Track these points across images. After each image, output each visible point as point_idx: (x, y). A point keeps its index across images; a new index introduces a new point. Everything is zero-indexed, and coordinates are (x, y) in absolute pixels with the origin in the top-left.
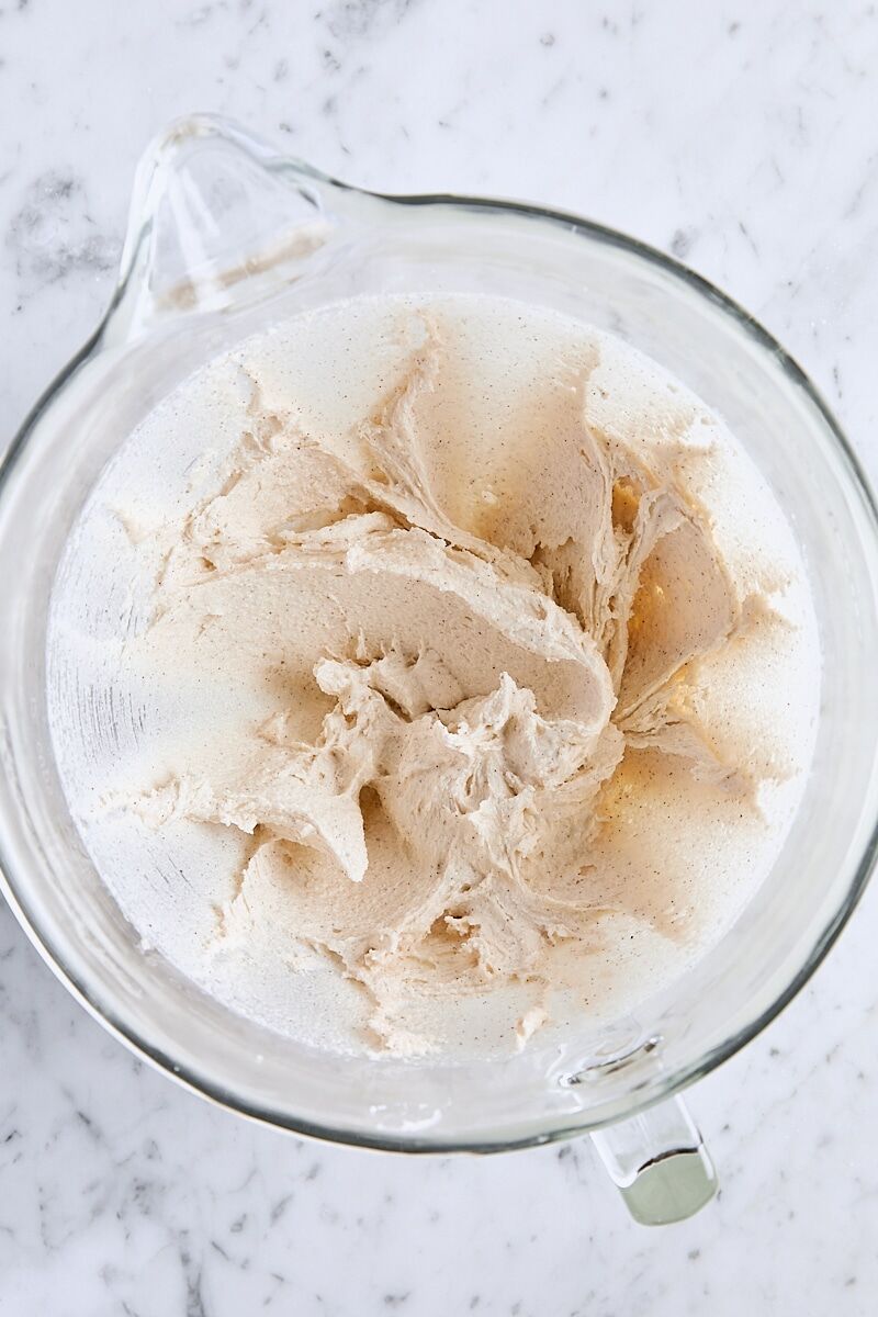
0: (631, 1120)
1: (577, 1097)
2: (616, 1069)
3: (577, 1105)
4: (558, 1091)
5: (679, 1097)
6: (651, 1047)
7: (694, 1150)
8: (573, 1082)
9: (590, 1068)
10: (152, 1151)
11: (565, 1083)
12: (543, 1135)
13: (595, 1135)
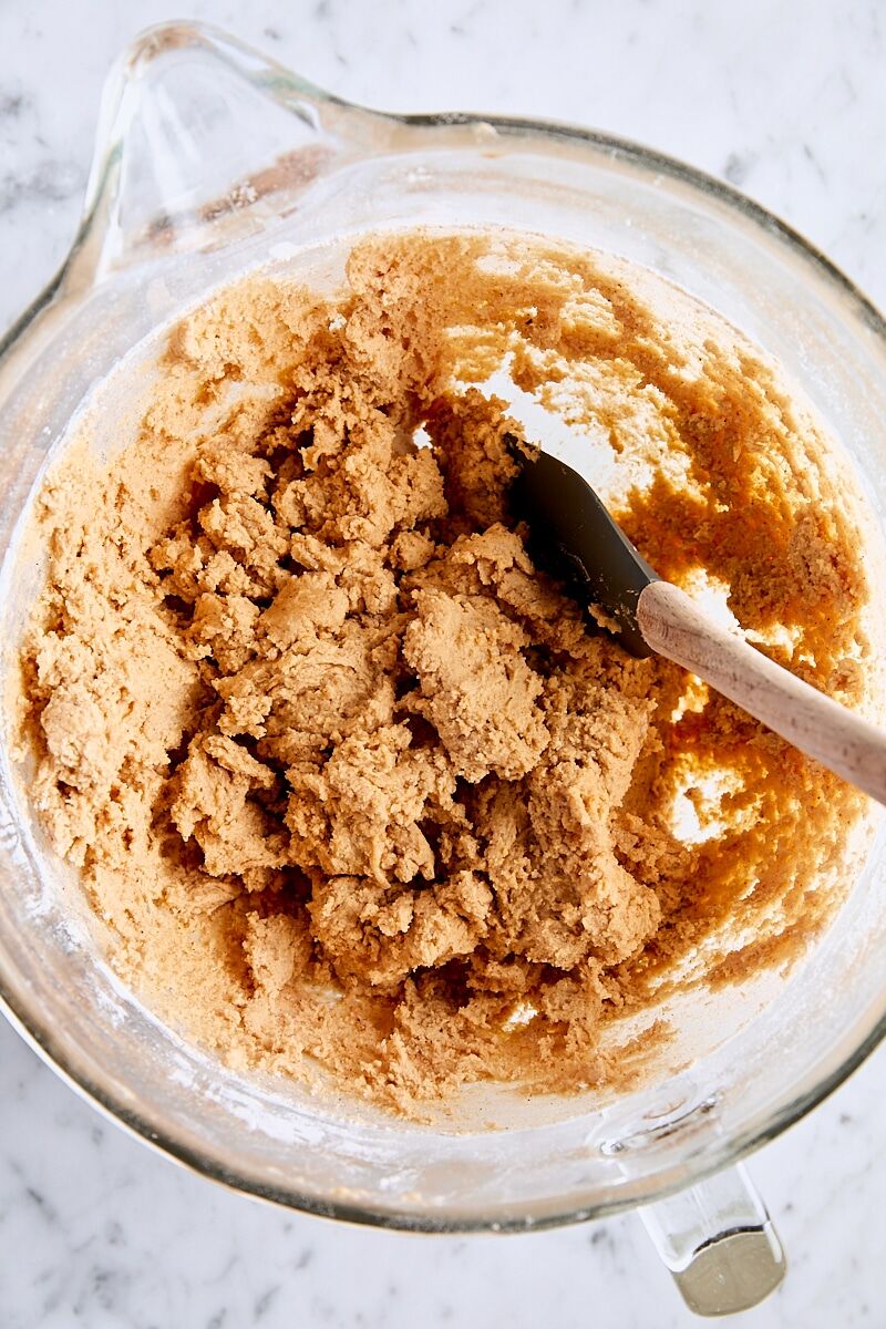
0: (685, 1193)
1: (622, 1167)
2: (667, 1134)
3: (623, 1174)
4: (601, 1160)
5: (740, 1165)
6: (707, 1109)
7: (759, 1228)
8: (618, 1149)
9: (638, 1133)
10: (115, 1235)
11: (607, 1150)
12: (584, 1210)
13: (643, 1212)
